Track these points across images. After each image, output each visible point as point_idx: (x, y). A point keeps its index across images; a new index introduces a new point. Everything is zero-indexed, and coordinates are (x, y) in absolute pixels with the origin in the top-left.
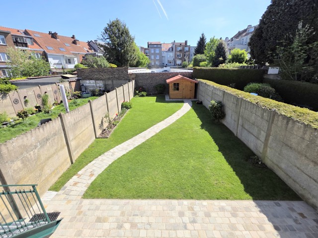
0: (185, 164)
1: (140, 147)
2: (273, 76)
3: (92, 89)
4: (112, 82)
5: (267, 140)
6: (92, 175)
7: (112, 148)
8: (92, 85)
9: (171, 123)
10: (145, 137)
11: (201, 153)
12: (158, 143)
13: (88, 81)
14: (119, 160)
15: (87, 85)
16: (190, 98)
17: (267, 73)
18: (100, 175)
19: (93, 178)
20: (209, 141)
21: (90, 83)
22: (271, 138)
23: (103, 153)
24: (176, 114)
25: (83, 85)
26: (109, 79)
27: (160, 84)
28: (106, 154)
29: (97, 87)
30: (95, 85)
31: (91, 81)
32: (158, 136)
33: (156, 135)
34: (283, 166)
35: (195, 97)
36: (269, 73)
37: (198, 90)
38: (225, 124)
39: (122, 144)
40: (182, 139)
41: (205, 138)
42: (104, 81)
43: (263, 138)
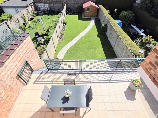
0: (90, 50)
1: (75, 45)
2: (138, 4)
3: (43, 9)
4: (54, 5)
5: (115, 44)
6: (63, 54)
7: (66, 45)
8: (43, 6)
9: (86, 33)
10: (76, 40)
11: (95, 47)
12: (81, 43)
13: (40, 4)
14: (70, 49)
15: (40, 6)
16: (95, 17)
17: (135, 2)
18: (65, 54)
19: (64, 55)
20: (99, 42)
21: (41, 5)
22: (116, 43)
23: (63, 47)
24: (87, 28)
25: (38, 7)
26: (51, 3)
27: (79, 6)
28: (64, 47)
29: (45, 7)
30: (44, 6)
31: (41, 4)
32: (81, 40)
33: (80, 39)
34: (117, 51)
35: (97, 16)
36: (136, 2)
37: (99, 13)
38: (106, 34)
39: (69, 43)
40: (89, 41)
41: (98, 41)
42: (49, 4)
43: (115, 43)
